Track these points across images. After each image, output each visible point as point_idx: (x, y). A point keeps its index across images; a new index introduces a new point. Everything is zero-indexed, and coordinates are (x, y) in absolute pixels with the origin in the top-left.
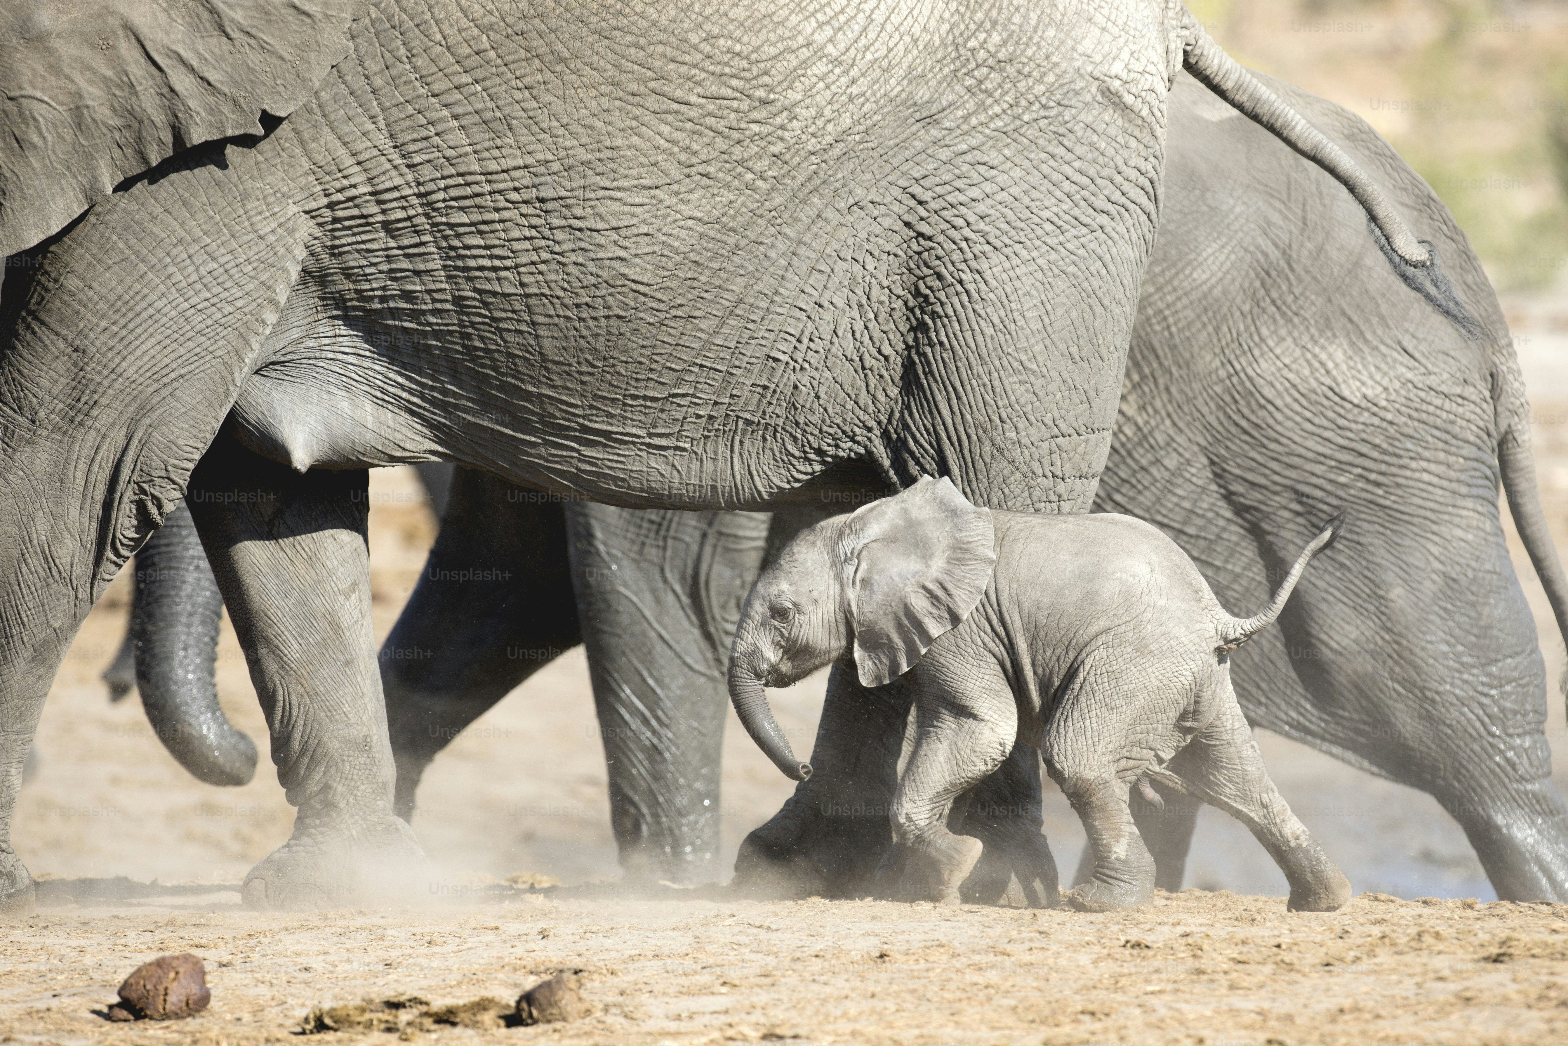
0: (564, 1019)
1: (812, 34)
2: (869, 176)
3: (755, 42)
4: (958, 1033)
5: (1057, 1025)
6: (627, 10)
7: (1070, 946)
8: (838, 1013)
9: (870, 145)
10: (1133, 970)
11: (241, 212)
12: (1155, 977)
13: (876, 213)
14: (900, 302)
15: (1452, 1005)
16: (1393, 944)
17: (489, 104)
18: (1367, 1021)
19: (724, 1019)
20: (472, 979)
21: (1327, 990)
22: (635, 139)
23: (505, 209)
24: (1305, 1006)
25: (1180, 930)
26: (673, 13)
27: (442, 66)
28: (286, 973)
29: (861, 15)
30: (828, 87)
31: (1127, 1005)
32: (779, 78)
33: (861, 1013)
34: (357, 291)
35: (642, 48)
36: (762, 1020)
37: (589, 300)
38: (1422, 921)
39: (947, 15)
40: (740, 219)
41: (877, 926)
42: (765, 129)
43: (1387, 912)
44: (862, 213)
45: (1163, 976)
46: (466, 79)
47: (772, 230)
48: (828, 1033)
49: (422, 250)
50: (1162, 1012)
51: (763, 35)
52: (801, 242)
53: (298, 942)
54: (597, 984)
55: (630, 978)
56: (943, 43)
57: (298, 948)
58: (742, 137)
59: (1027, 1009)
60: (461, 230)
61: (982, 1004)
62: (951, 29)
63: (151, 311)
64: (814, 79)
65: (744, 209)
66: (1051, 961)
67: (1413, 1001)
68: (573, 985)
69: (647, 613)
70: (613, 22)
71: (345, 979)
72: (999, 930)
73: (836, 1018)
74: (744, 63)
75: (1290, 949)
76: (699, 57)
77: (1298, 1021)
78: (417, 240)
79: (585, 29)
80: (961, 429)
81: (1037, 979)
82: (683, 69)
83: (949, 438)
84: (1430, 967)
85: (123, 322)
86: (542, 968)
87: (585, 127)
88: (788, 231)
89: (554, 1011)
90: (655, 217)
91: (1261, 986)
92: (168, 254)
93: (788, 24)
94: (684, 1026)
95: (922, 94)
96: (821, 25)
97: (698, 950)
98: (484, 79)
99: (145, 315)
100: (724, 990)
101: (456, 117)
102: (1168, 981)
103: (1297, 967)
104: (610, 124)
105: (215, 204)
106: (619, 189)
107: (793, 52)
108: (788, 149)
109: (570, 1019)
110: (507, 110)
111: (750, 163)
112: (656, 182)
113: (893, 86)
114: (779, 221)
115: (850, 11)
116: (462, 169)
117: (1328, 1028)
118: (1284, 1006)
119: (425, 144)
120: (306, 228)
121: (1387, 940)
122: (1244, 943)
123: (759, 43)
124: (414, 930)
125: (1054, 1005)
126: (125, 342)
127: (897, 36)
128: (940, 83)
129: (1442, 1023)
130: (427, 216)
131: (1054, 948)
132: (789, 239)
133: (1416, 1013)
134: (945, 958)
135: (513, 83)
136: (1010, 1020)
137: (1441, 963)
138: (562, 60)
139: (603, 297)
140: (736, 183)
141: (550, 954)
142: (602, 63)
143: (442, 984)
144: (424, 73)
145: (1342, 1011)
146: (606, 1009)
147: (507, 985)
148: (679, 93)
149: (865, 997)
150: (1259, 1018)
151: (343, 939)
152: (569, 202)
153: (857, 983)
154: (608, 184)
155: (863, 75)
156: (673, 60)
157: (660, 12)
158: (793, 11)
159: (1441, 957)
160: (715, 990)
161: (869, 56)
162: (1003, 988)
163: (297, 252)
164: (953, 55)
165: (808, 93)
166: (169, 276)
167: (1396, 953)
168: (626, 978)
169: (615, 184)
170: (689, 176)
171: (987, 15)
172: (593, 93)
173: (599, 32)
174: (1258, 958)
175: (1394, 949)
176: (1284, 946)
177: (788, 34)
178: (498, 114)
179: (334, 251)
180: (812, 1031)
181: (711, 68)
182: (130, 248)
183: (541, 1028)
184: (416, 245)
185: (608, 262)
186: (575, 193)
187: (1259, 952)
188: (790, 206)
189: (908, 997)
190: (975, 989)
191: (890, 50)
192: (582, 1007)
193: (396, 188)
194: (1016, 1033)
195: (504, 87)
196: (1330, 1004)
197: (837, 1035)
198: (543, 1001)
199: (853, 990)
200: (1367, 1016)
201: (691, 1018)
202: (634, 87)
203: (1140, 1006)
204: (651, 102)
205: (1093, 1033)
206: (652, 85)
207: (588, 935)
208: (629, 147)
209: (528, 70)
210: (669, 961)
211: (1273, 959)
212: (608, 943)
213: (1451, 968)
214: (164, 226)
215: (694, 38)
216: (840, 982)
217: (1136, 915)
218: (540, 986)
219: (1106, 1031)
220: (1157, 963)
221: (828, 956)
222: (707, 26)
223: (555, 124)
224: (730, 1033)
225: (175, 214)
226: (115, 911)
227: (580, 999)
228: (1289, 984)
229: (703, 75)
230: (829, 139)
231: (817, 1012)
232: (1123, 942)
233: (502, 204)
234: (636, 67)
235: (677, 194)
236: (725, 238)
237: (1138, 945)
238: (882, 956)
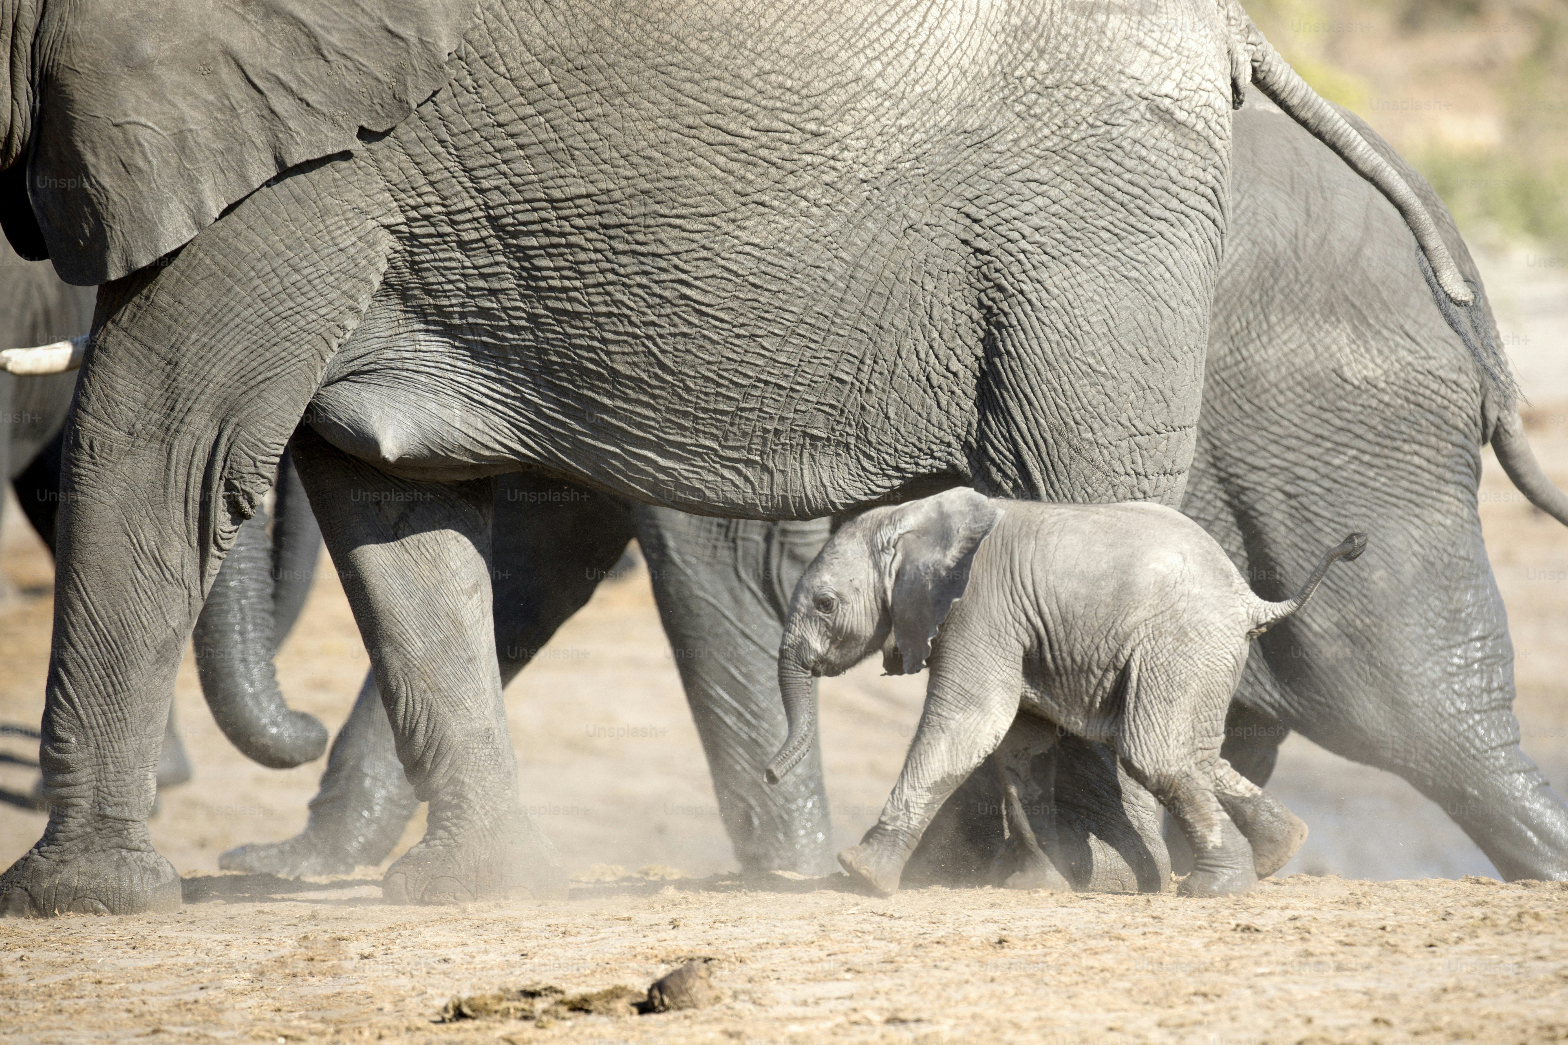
0: (695, 1006)
1: (861, 69)
2: (922, 200)
3: (806, 78)
4: (1075, 1016)
5: (1170, 1007)
6: (682, 47)
7: (1182, 930)
8: (959, 997)
9: (921, 171)
10: (1244, 953)
11: (322, 227)
12: (1264, 959)
13: (933, 234)
14: (964, 318)
15: (1551, 983)
16: (1495, 926)
17: (553, 135)
18: (1470, 1000)
19: (849, 1004)
20: (606, 968)
21: (1431, 970)
22: (692, 170)
23: (571, 234)
24: (1410, 986)
25: (1289, 913)
26: (726, 50)
27: (507, 97)
28: (427, 964)
29: (911, 50)
30: (878, 120)
31: (1238, 986)
32: (829, 112)
33: (981, 997)
34: (436, 307)
35: (697, 83)
36: (886, 1005)
37: (655, 319)
38: (1522, 902)
39: (995, 47)
40: (796, 244)
41: (996, 913)
42: (817, 160)
43: (1488, 894)
44: (919, 236)
45: (1273, 958)
46: (530, 110)
47: (829, 255)
48: (949, 1017)
49: (497, 269)
50: (1272, 993)
51: (812, 72)
52: (857, 266)
53: (437, 935)
54: (726, 972)
55: (758, 966)
56: (992, 74)
57: (437, 940)
58: (794, 167)
59: (1141, 991)
60: (532, 253)
61: (1098, 987)
62: (1000, 60)
63: (237, 320)
64: (864, 113)
65: (799, 235)
66: (1164, 945)
67: (1513, 979)
68: (703, 973)
69: (728, 614)
70: (669, 58)
71: (483, 969)
72: (1114, 916)
73: (957, 1002)
74: (796, 98)
75: (1394, 931)
76: (752, 91)
77: (1403, 1000)
78: (491, 260)
79: (642, 64)
80: (1036, 433)
81: (1151, 963)
82: (737, 103)
83: (1026, 443)
84: (1530, 947)
85: (212, 332)
86: (673, 957)
87: (644, 158)
88: (844, 255)
89: (685, 998)
90: (714, 242)
91: (1368, 967)
92: (253, 268)
93: (836, 60)
94: (810, 1011)
95: (972, 121)
96: (870, 61)
97: (824, 937)
98: (547, 111)
99: (232, 325)
100: (848, 976)
101: (521, 147)
102: (1278, 963)
103: (1401, 948)
104: (667, 155)
105: (296, 220)
106: (678, 217)
107: (843, 86)
108: (840, 177)
109: (701, 1005)
110: (570, 141)
111: (804, 192)
112: (713, 210)
113: (943, 117)
114: (835, 246)
115: (900, 47)
116: (529, 195)
117: (1431, 1007)
118: (1389, 986)
119: (492, 170)
120: (387, 242)
121: (1488, 922)
122: (1350, 925)
123: (809, 78)
124: (550, 921)
125: (1168, 987)
126: (214, 351)
127: (946, 69)
128: (989, 111)
129: (1542, 1001)
130: (498, 237)
131: (1167, 932)
132: (845, 262)
133: (1516, 992)
134: (1061, 943)
135: (575, 115)
136: (1125, 1003)
137: (1540, 943)
138: (622, 94)
139: (668, 316)
140: (791, 210)
141: (681, 943)
142: (659, 97)
143: (576, 973)
144: (490, 103)
145: (1445, 990)
146: (735, 996)
147: (639, 973)
148: (733, 127)
149: (985, 982)
150: (1365, 998)
151: (481, 931)
152: (631, 228)
153: (975, 968)
154: (667, 212)
155: (912, 107)
156: (727, 95)
157: (714, 49)
158: (842, 48)
159: (1541, 937)
160: (839, 976)
161: (918, 89)
162: (1118, 972)
163: (380, 265)
164: (1002, 84)
165: (859, 126)
166: (255, 289)
167: (1498, 934)
168: (754, 966)
169: (674, 212)
170: (744, 205)
171: (1034, 45)
172: (651, 125)
173: (655, 68)
174: (1365, 941)
175: (1495, 930)
176: (1389, 929)
177: (837, 70)
178: (561, 145)
179: (415, 267)
180: (934, 1015)
181: (764, 103)
182: (215, 263)
183: (672, 1015)
184: (490, 265)
185: (670, 285)
186: (637, 220)
187: (1365, 934)
188: (845, 231)
189: (1026, 981)
190: (1091, 972)
191: (939, 83)
192: (712, 994)
193: (468, 210)
194: (1131, 1015)
195: (566, 119)
196: (1433, 983)
197: (958, 1018)
198: (674, 989)
199: (973, 975)
200: (1470, 995)
201: (817, 1003)
202: (690, 120)
203: (1251, 987)
204: (707, 134)
205: (1205, 1014)
206: (707, 118)
207: (717, 925)
208: (686, 177)
209: (588, 103)
210: (795, 949)
211: (1378, 941)
212: (737, 931)
213: (1551, 948)
214: (249, 242)
215: (746, 74)
216: (961, 967)
217: (1246, 900)
218: (671, 975)
219: (1217, 1011)
220: (1267, 946)
221: (949, 942)
222: (760, 62)
223: (615, 154)
224: (855, 1017)
225: (258, 230)
226: (259, 906)
227: (710, 987)
228: (1394, 964)
229: (756, 109)
230: (880, 168)
231: (939, 997)
232: (1233, 926)
233: (568, 229)
234: (691, 101)
235: (734, 221)
236: (782, 263)
237: (1247, 928)
238: (1001, 942)
